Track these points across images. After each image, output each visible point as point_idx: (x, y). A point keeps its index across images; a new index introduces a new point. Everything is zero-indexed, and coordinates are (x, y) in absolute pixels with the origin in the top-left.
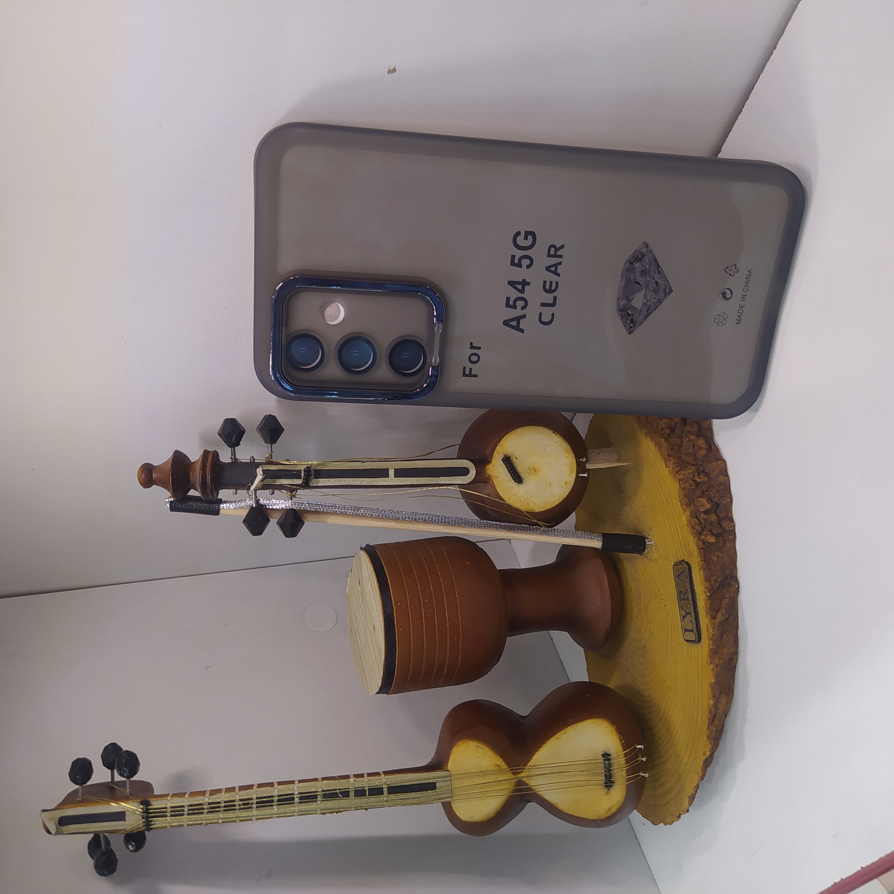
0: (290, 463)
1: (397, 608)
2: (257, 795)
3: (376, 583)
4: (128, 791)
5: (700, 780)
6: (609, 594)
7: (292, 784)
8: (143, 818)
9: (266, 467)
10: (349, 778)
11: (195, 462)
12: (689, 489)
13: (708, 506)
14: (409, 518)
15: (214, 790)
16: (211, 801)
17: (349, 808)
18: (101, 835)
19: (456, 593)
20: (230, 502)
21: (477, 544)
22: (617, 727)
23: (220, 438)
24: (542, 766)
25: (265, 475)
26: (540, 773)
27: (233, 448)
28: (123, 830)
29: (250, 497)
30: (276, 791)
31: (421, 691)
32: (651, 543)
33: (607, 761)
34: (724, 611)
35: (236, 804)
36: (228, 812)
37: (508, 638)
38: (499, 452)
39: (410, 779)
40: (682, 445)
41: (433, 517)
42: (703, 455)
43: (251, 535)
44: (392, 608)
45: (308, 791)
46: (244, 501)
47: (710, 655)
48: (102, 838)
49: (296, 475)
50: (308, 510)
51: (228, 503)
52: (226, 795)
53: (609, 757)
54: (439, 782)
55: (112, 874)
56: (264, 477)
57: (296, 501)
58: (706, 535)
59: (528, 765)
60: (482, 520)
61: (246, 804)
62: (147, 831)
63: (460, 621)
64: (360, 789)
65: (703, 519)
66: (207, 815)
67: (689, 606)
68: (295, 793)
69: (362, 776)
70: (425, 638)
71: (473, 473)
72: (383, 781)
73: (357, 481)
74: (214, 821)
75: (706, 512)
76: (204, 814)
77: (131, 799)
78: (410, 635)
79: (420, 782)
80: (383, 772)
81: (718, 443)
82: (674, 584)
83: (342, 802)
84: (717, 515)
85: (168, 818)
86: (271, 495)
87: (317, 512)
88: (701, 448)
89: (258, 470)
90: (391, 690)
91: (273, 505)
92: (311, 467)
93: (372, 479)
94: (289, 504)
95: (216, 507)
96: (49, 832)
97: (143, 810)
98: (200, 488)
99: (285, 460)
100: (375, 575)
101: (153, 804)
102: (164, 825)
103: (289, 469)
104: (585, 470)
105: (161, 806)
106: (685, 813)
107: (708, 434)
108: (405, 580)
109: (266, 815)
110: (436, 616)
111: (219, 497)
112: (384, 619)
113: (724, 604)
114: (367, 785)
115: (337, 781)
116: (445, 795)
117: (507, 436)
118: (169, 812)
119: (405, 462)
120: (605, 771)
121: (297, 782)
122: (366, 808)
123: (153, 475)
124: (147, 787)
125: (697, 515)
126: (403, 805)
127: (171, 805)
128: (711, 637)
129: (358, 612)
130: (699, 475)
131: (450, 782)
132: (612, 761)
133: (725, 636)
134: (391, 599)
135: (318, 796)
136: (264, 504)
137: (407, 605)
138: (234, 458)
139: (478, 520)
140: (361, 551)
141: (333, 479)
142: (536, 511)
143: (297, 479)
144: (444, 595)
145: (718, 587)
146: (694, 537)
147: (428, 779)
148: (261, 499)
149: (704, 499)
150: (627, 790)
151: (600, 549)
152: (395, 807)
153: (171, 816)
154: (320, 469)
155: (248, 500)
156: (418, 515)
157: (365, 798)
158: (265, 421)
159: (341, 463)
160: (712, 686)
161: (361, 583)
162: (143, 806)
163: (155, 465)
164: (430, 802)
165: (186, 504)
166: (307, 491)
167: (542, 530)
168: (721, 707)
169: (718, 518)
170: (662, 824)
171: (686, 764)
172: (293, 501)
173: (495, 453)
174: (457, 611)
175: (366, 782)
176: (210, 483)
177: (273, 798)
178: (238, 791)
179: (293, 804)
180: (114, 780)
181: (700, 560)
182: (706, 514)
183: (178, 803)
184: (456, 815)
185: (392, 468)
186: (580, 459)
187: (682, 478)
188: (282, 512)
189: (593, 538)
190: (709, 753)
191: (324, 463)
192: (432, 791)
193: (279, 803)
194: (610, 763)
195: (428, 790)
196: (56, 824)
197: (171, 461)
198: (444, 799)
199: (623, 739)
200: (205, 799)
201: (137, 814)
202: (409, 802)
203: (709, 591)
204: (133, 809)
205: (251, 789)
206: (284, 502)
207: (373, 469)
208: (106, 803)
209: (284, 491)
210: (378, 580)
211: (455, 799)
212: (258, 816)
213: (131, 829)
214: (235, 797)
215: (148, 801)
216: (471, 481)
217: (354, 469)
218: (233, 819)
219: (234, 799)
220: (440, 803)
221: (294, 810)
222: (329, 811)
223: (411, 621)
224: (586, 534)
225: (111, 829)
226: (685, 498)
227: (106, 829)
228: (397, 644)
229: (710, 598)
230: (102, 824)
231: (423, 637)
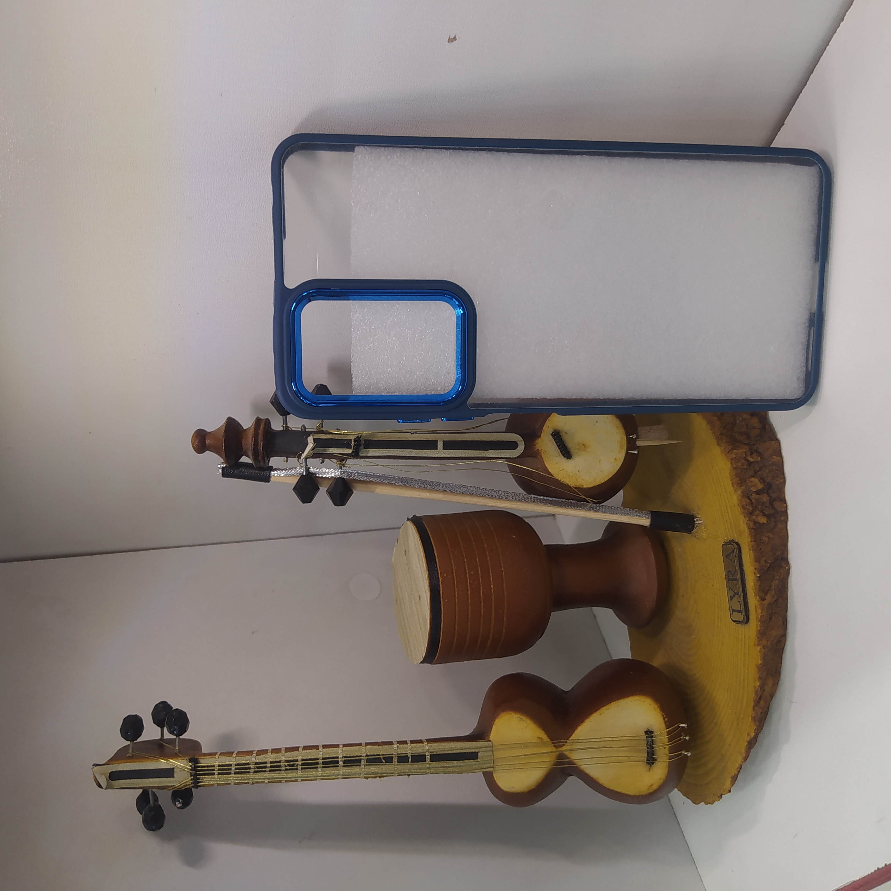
0: (341, 433)
1: (443, 578)
2: (302, 757)
3: (422, 553)
4: (177, 748)
5: (743, 761)
6: (656, 572)
7: (336, 748)
8: (191, 776)
9: (317, 436)
10: (393, 744)
11: (248, 428)
12: (741, 468)
13: (760, 486)
14: (456, 491)
15: (261, 750)
16: (257, 761)
17: (392, 773)
18: (150, 791)
19: (502, 566)
20: (281, 469)
21: (524, 519)
22: (660, 705)
23: (272, 406)
24: (583, 741)
25: (315, 444)
26: (581, 747)
27: (284, 417)
28: (171, 786)
29: (300, 466)
30: (321, 754)
31: (465, 662)
32: (700, 522)
33: (649, 738)
34: (773, 592)
35: (282, 765)
36: (274, 772)
37: (552, 613)
38: (548, 427)
39: (452, 748)
40: (735, 425)
41: (480, 490)
42: (757, 434)
43: (301, 503)
44: (439, 578)
45: (352, 755)
46: (295, 469)
47: (758, 636)
48: (150, 794)
49: (345, 444)
50: (357, 480)
51: (279, 470)
52: (272, 755)
53: (652, 735)
54: (481, 752)
55: (160, 829)
57: (345, 470)
58: (757, 516)
59: (570, 739)
60: (530, 494)
61: (292, 765)
62: (194, 788)
63: (505, 594)
64: (404, 755)
65: (754, 499)
66: (253, 774)
67: (737, 586)
68: (339, 757)
69: (405, 742)
70: (470, 609)
71: (521, 447)
72: (426, 749)
73: (406, 452)
74: (261, 781)
75: (758, 492)
76: (251, 773)
77: (179, 756)
78: (455, 606)
79: (462, 751)
80: (426, 740)
81: (772, 423)
82: (723, 564)
83: (385, 767)
84: (769, 496)
85: (216, 776)
86: (321, 463)
87: (365, 482)
88: (754, 428)
89: (309, 438)
90: (435, 660)
91: (323, 473)
92: (361, 437)
93: (420, 450)
94: (338, 473)
95: (267, 474)
96: (100, 786)
97: (192, 768)
98: (252, 454)
99: (336, 430)
100: (422, 546)
101: (201, 762)
102: (211, 783)
103: (340, 438)
104: (635, 447)
105: (209, 764)
106: (727, 793)
108: (452, 551)
109: (310, 777)
110: (481, 587)
111: (270, 465)
112: (430, 589)
113: (773, 585)
114: (410, 752)
115: (381, 746)
116: (487, 765)
118: (217, 771)
119: (453, 434)
120: (648, 748)
121: (341, 746)
122: (409, 774)
123: (207, 441)
124: (195, 745)
125: (749, 495)
126: (445, 773)
127: (219, 764)
128: (759, 618)
129: (404, 582)
130: (751, 454)
131: (492, 752)
132: (655, 739)
133: (773, 618)
134: (437, 569)
135: (362, 761)
136: (314, 472)
137: (453, 576)
138: (286, 426)
139: (525, 494)
140: (408, 522)
141: (382, 449)
142: (585, 487)
143: (346, 448)
144: (490, 568)
145: (769, 567)
146: (745, 517)
147: (470, 749)
148: (311, 468)
149: (756, 479)
150: (669, 768)
151: (648, 527)
152: (437, 775)
153: (219, 774)
154: (370, 438)
155: (298, 468)
156: (465, 487)
157: (407, 765)
158: (318, 389)
159: (391, 433)
160: (759, 668)
161: (407, 554)
162: (192, 763)
163: (208, 431)
164: (472, 772)
165: (238, 470)
166: (356, 460)
167: (590, 505)
168: (767, 689)
169: (770, 499)
170: (703, 803)
171: (729, 745)
172: (342, 470)
173: (544, 428)
174: (503, 584)
175: (409, 748)
176: (261, 450)
177: (317, 761)
178: (284, 752)
179: (337, 768)
180: (163, 737)
181: (750, 541)
182: (758, 495)
183: (226, 762)
184: (497, 785)
185: (441, 439)
186: (630, 436)
187: (735, 458)
188: (332, 481)
189: (641, 515)
190: (754, 734)
191: (374, 433)
192: (474, 760)
193: (323, 766)
194: (653, 740)
195: (470, 760)
196: (106, 779)
197: (224, 427)
198: (486, 768)
199: (666, 717)
200: (251, 759)
201: (185, 771)
202: (451, 770)
203: (758, 572)
204: (182, 766)
205: (296, 751)
206: (333, 471)
207: (422, 440)
208: (155, 760)
209: (334, 460)
210: (424, 551)
211: (497, 769)
212: (302, 777)
213: (179, 786)
214: (281, 758)
215: (197, 759)
216: (520, 455)
217: (404, 441)
218: (278, 780)
219: (280, 759)
220: (481, 772)
221: (338, 773)
222: (372, 775)
223: (456, 592)
224: (634, 512)
225: (160, 785)
226: (737, 477)
227: (155, 785)
228: (442, 615)
229: (759, 579)
230: (151, 780)
231: (468, 608)
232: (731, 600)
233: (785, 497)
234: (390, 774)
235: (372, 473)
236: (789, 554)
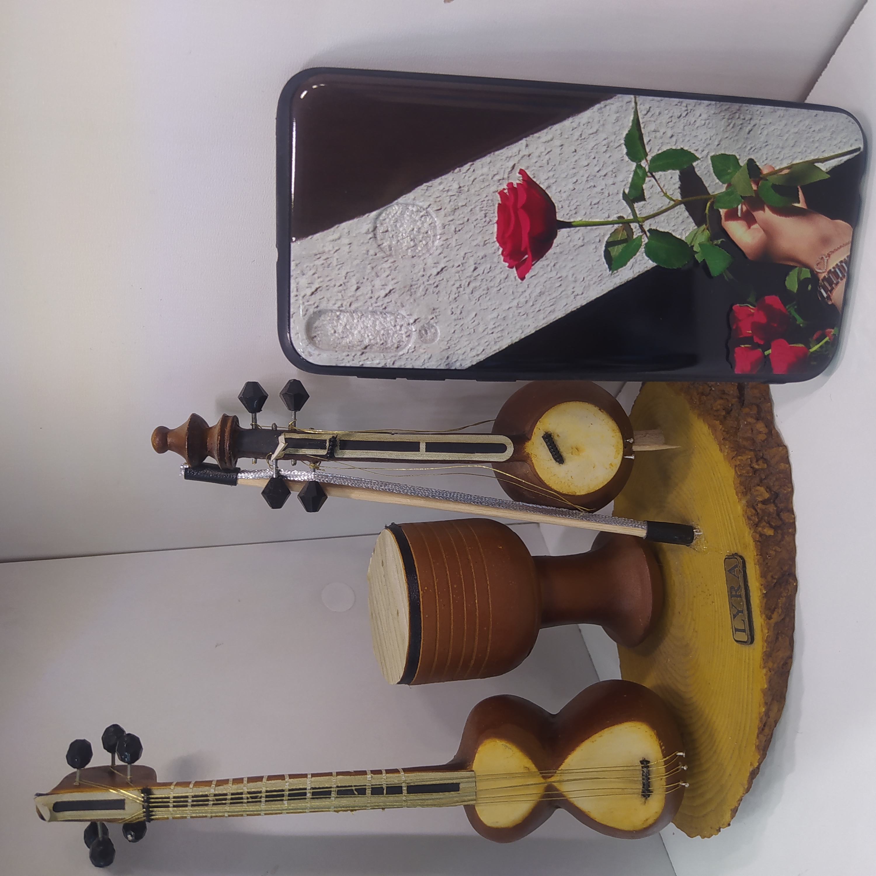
0: (315, 432)
1: (423, 592)
2: (266, 788)
3: (401, 564)
4: (129, 777)
5: (744, 793)
6: (651, 588)
7: (304, 778)
8: (144, 808)
9: (289, 436)
10: (366, 774)
11: (214, 426)
12: (746, 476)
13: (767, 495)
14: (439, 497)
15: (220, 780)
16: (217, 792)
17: (365, 807)
18: (98, 823)
19: (488, 579)
20: (249, 471)
21: (509, 526)
22: (657, 731)
23: (241, 403)
24: (574, 771)
25: (287, 444)
26: (572, 778)
27: (254, 414)
28: (122, 819)
29: (270, 468)
30: (287, 785)
31: (445, 682)
32: (699, 534)
33: (645, 768)
34: (780, 611)
35: (244, 797)
36: (235, 805)
38: (539, 429)
39: (431, 778)
40: (739, 429)
41: (465, 496)
42: (763, 439)
43: (270, 508)
44: (419, 592)
45: (321, 786)
46: (264, 472)
47: (764, 658)
48: (99, 827)
49: (320, 444)
50: (332, 484)
51: (247, 473)
52: (234, 786)
53: (648, 765)
54: (463, 783)
55: (109, 865)
56: (286, 445)
57: (319, 473)
58: (764, 527)
59: (560, 769)
61: (255, 797)
62: (147, 821)
63: (491, 609)
64: (378, 786)
65: (760, 509)
66: (212, 807)
67: (741, 603)
68: (308, 788)
69: (379, 772)
71: (510, 451)
72: (403, 779)
73: (385, 454)
74: (220, 814)
75: (764, 502)
76: (209, 806)
77: (131, 787)
78: (437, 622)
79: (442, 782)
80: (403, 769)
81: (779, 428)
82: (725, 579)
83: (357, 799)
84: (776, 506)
85: (171, 809)
86: (293, 465)
87: (341, 486)
89: (280, 438)
90: (413, 680)
91: (295, 476)
92: (336, 437)
93: (401, 452)
94: (311, 476)
95: (234, 476)
96: (42, 818)
97: (144, 799)
98: (218, 455)
99: (310, 429)
100: (401, 556)
101: (155, 793)
102: (166, 816)
103: (313, 438)
104: (631, 452)
105: (163, 796)
106: (727, 827)
107: (769, 418)
108: (433, 562)
109: (275, 810)
110: (465, 602)
111: (237, 466)
112: (410, 604)
113: (780, 603)
114: (385, 783)
115: (353, 777)
116: (469, 798)
117: (549, 411)
118: (171, 803)
119: (437, 436)
120: (643, 779)
121: (309, 776)
122: (384, 807)
123: (168, 439)
124: (149, 773)
125: (754, 505)
126: (423, 806)
127: (174, 795)
128: (765, 639)
129: (380, 595)
130: (757, 461)
131: (475, 783)
132: (651, 769)
133: (780, 638)
134: (417, 582)
135: (332, 793)
136: (285, 475)
137: (435, 590)
138: (255, 425)
139: (512, 502)
140: (386, 530)
141: (359, 451)
142: (577, 494)
143: (321, 449)
144: (475, 581)
145: (775, 584)
146: (750, 529)
147: (450, 779)
148: (282, 470)
149: (763, 488)
150: (666, 801)
151: (644, 538)
152: (414, 808)
153: (174, 806)
154: (346, 439)
155: (268, 470)
156: (449, 493)
157: (382, 797)
158: (290, 386)
159: (369, 434)
160: (764, 692)
161: (384, 565)
162: (145, 795)
163: (170, 428)
164: (452, 805)
165: (202, 472)
166: (332, 462)
167: (582, 515)
168: (772, 714)
169: (777, 509)
170: (699, 837)
171: (730, 775)
172: (316, 473)
173: (535, 430)
174: (488, 598)
175: (384, 779)
176: (228, 450)
177: (283, 793)
178: (246, 783)
179: (305, 800)
180: (115, 764)
181: (756, 554)
182: (764, 505)
183: (182, 793)
184: (479, 819)
185: (423, 440)
186: (626, 440)
187: (739, 464)
188: (304, 485)
189: (637, 525)
190: (757, 764)
191: (351, 433)
192: (455, 792)
193: (290, 798)
194: (649, 770)
195: (450, 792)
196: (50, 810)
197: (187, 425)
198: (467, 801)
199: (663, 745)
200: (210, 790)
201: (137, 803)
202: (430, 803)
203: (765, 588)
204: (133, 797)
205: (260, 781)
206: (306, 474)
207: (403, 442)
208: (104, 790)
209: (307, 462)
210: (404, 562)
211: (479, 802)
212: (266, 811)
213: (130, 819)
214: (242, 789)
215: (150, 789)
216: (508, 459)
217: (383, 441)
218: (240, 813)
219: (242, 791)
220: (462, 806)
221: (305, 806)
222: (343, 809)
223: (438, 607)
224: (630, 522)
225: (109, 818)
226: (741, 485)
227: (103, 818)
228: (422, 632)
229: (765, 596)
230: (99, 812)
231: (451, 625)
232: (734, 618)
233: (792, 508)
234: (363, 807)
235: (348, 476)
236: (797, 569)
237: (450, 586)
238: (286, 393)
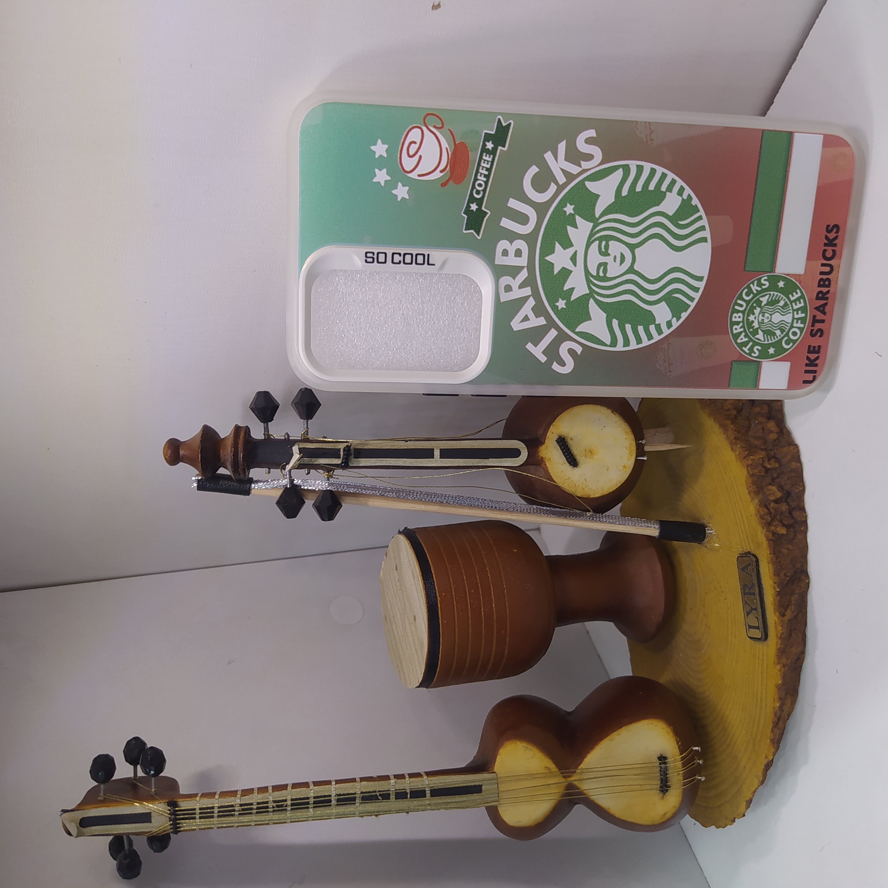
0: (327, 441)
1: (441, 598)
2: (291, 796)
3: (418, 571)
4: (153, 790)
5: (759, 785)
6: (663, 585)
7: (329, 785)
8: (170, 821)
9: (302, 445)
10: (390, 779)
11: (226, 437)
12: (758, 476)
13: (779, 494)
14: (454, 502)
15: (246, 790)
16: (242, 802)
17: (390, 811)
18: (125, 837)
19: (504, 582)
20: (262, 481)
22: (673, 728)
23: (252, 412)
24: (593, 770)
25: (302, 455)
26: (593, 777)
28: (149, 832)
29: (284, 477)
30: (312, 792)
31: (464, 684)
32: (711, 532)
33: (663, 764)
34: (793, 607)
35: (270, 807)
36: (261, 814)
37: (556, 629)
38: (553, 433)
39: (454, 782)
40: (750, 428)
41: (478, 501)
42: (774, 439)
43: (285, 518)
44: (437, 598)
45: (346, 793)
46: (277, 481)
47: (778, 654)
48: (125, 840)
49: (333, 453)
50: (347, 492)
51: (260, 483)
52: (259, 795)
53: (666, 761)
54: (485, 785)
55: (135, 877)
56: (300, 456)
57: (333, 481)
58: (776, 526)
59: (580, 768)
61: (280, 807)
62: (174, 833)
63: (508, 613)
64: (402, 791)
65: (773, 508)
66: (239, 817)
67: (755, 601)
68: (332, 795)
69: (402, 776)
70: (470, 631)
71: (524, 455)
72: (426, 783)
73: (400, 461)
74: (246, 823)
75: (777, 501)
76: (235, 816)
77: (157, 800)
78: (455, 628)
79: (464, 785)
80: (425, 772)
81: (790, 427)
82: (738, 577)
83: (381, 804)
84: (788, 505)
85: (197, 821)
86: (307, 474)
87: (355, 494)
88: (771, 432)
89: (294, 448)
90: (432, 684)
91: (309, 486)
92: (351, 446)
93: (416, 460)
94: (326, 485)
95: (247, 486)
96: (69, 834)
97: (170, 812)
98: (231, 466)
99: (323, 438)
100: (417, 561)
101: (181, 805)
102: (192, 828)
103: (328, 448)
104: (644, 453)
105: (189, 808)
106: (742, 817)
107: (779, 417)
108: (450, 568)
109: (300, 818)
110: (482, 607)
111: (250, 476)
112: (428, 610)
113: (793, 600)
114: (408, 787)
115: (376, 782)
116: (491, 799)
117: (562, 415)
118: (198, 814)
119: (451, 442)
120: (661, 775)
121: (333, 783)
122: (408, 811)
123: (180, 451)
124: (172, 784)
125: (767, 504)
126: (447, 809)
127: (200, 807)
128: (779, 635)
129: (394, 599)
130: (769, 460)
131: (497, 785)
132: (668, 765)
133: (793, 635)
134: (435, 588)
135: (357, 799)
136: (299, 485)
137: (452, 596)
138: (267, 435)
139: (527, 505)
140: (400, 535)
141: (374, 459)
142: (591, 497)
143: (335, 458)
144: (491, 587)
145: (789, 581)
146: (763, 528)
147: (473, 782)
148: (295, 479)
149: (775, 487)
150: (683, 795)
151: (657, 538)
152: (439, 811)
153: (200, 818)
154: (360, 448)
155: (282, 479)
156: (463, 498)
157: (406, 801)
158: (301, 395)
159: (383, 442)
160: (779, 688)
161: (399, 570)
162: (170, 807)
163: (182, 441)
164: (475, 806)
165: (217, 483)
166: (345, 472)
167: (590, 515)
168: (786, 709)
169: (789, 508)
170: (713, 826)
171: (745, 767)
172: (330, 482)
173: (548, 433)
174: (505, 602)
175: (408, 783)
176: (242, 460)
177: (308, 800)
178: (271, 792)
179: (330, 807)
180: (137, 776)
181: (769, 553)
182: (776, 503)
183: (208, 805)
184: (502, 820)
185: (437, 447)
186: (639, 441)
187: (751, 464)
188: (319, 494)
189: (649, 525)
190: (772, 757)
191: (365, 442)
192: (478, 794)
193: (315, 805)
194: (666, 766)
195: (474, 794)
196: (77, 826)
197: (199, 437)
198: (490, 803)
199: (679, 741)
200: (236, 800)
201: (162, 817)
202: (454, 806)
203: (779, 587)
204: (159, 810)
205: (285, 790)
206: (321, 483)
207: (417, 449)
208: (130, 804)
209: (321, 471)
210: (420, 568)
211: (502, 803)
212: (292, 818)
213: (157, 831)
214: (268, 798)
215: (176, 802)
216: (523, 464)
217: (397, 449)
218: (266, 822)
219: (267, 800)
220: (484, 807)
221: (331, 813)
222: (367, 814)
223: (456, 613)
224: (642, 521)
225: (136, 831)
226: (753, 485)
227: (131, 831)
228: (441, 637)
229: (779, 594)
230: (126, 826)
231: (469, 630)
232: (747, 616)
233: (804, 507)
235: (362, 484)
236: (808, 566)
237: (467, 592)
238: (298, 403)
